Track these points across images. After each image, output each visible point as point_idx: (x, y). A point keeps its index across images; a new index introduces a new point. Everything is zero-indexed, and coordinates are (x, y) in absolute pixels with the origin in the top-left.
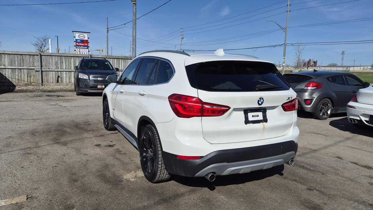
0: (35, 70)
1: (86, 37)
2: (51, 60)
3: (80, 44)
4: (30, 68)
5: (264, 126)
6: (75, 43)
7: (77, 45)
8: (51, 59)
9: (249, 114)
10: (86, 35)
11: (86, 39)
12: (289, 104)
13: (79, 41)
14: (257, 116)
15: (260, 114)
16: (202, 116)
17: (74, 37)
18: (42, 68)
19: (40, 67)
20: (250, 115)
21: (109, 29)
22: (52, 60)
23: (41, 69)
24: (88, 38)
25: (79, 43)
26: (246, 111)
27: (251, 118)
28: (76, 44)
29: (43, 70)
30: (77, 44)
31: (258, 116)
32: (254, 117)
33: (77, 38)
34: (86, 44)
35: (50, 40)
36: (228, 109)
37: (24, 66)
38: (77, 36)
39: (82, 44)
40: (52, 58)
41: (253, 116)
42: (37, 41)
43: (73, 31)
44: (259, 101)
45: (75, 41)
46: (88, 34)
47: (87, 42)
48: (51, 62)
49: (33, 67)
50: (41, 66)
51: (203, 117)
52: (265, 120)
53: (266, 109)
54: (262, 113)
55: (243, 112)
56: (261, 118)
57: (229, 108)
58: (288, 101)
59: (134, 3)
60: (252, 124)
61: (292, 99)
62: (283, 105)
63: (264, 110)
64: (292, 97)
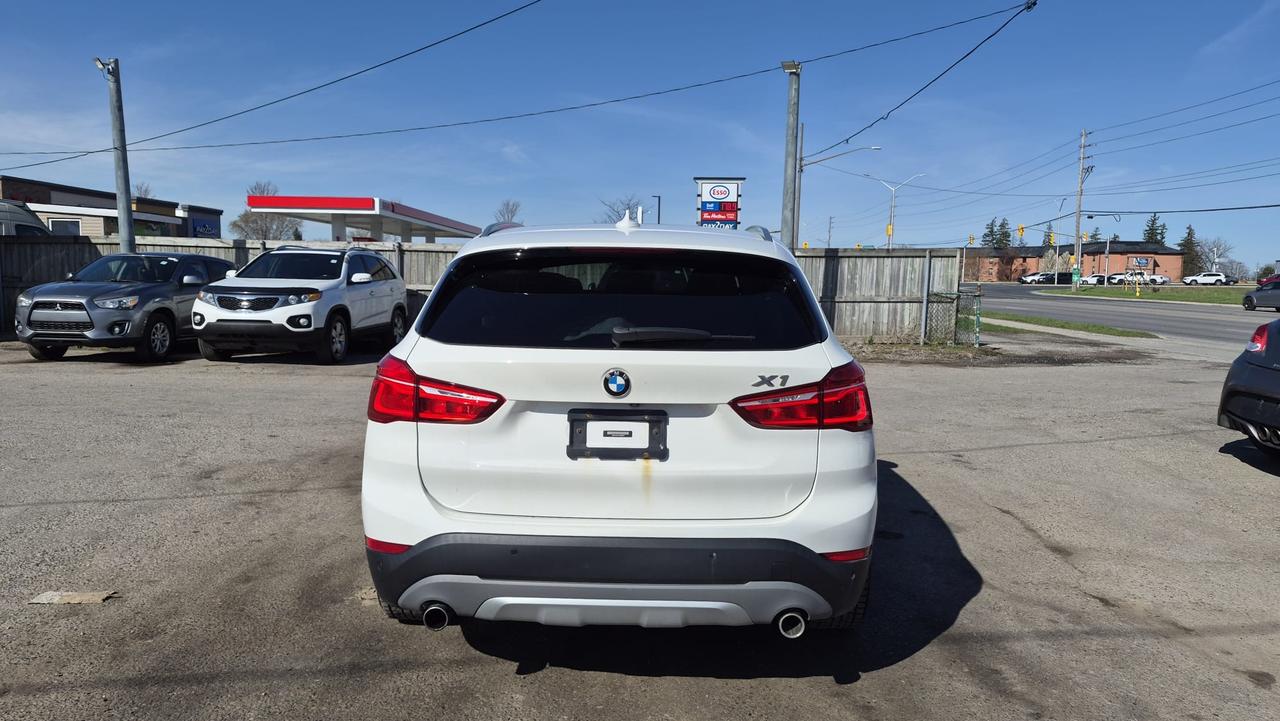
1: (730, 192)
3: (714, 216)
5: (647, 469)
6: (700, 212)
7: (704, 221)
9: (590, 424)
10: (732, 187)
11: (732, 198)
12: (757, 403)
13: (712, 205)
14: (626, 436)
15: (641, 429)
16: (416, 418)
17: (699, 195)
21: (804, 163)
24: (739, 196)
25: (710, 212)
26: (580, 416)
27: (596, 440)
28: (702, 216)
30: (706, 216)
31: (630, 435)
32: (610, 436)
33: (706, 198)
34: (731, 216)
35: (640, 209)
36: (495, 401)
38: (708, 192)
39: (720, 216)
41: (606, 434)
42: (610, 213)
43: (696, 179)
44: (606, 382)
45: (700, 206)
46: (739, 182)
47: (732, 207)
51: (421, 425)
52: (657, 450)
53: (668, 412)
54: (647, 424)
55: (566, 415)
56: (640, 441)
57: (501, 400)
58: (765, 388)
59: (791, 73)
60: (598, 459)
61: (789, 384)
62: (740, 405)
63: (657, 417)
64: (787, 377)
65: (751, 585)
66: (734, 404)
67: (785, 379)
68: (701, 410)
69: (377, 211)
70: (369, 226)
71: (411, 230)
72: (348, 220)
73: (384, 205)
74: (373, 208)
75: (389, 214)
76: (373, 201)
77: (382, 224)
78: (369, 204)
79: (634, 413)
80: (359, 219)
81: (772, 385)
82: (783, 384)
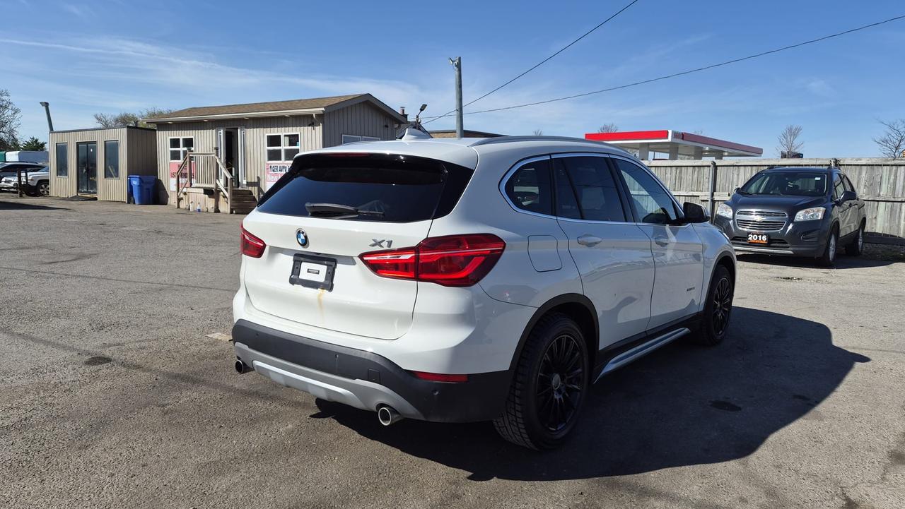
0: (700, 198)
2: (735, 176)
4: (691, 194)
8: (735, 173)
9: (303, 264)
12: (375, 258)
14: (316, 273)
15: (323, 269)
18: (715, 193)
19: (709, 193)
20: (305, 266)
22: (738, 175)
23: (713, 195)
26: (298, 258)
27: (304, 275)
29: (716, 198)
31: (318, 273)
32: (310, 272)
37: (680, 190)
40: (739, 171)
41: (308, 271)
48: (735, 180)
49: (697, 191)
50: (714, 190)
52: (328, 285)
53: (338, 259)
54: (326, 267)
55: (292, 258)
56: (321, 278)
57: (264, 245)
58: (377, 248)
60: (303, 286)
61: (394, 247)
62: (365, 258)
63: (330, 261)
64: (392, 241)
65: (359, 382)
66: (361, 256)
67: (390, 243)
68: (349, 260)
69: (669, 139)
70: (668, 151)
71: (702, 152)
72: (651, 146)
73: (676, 135)
74: (667, 137)
75: (679, 141)
76: (667, 132)
77: (678, 148)
78: (665, 134)
79: (317, 258)
80: (659, 146)
81: (381, 246)
82: (389, 245)
